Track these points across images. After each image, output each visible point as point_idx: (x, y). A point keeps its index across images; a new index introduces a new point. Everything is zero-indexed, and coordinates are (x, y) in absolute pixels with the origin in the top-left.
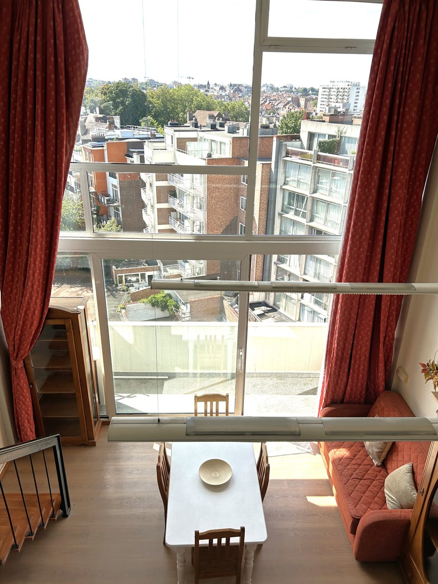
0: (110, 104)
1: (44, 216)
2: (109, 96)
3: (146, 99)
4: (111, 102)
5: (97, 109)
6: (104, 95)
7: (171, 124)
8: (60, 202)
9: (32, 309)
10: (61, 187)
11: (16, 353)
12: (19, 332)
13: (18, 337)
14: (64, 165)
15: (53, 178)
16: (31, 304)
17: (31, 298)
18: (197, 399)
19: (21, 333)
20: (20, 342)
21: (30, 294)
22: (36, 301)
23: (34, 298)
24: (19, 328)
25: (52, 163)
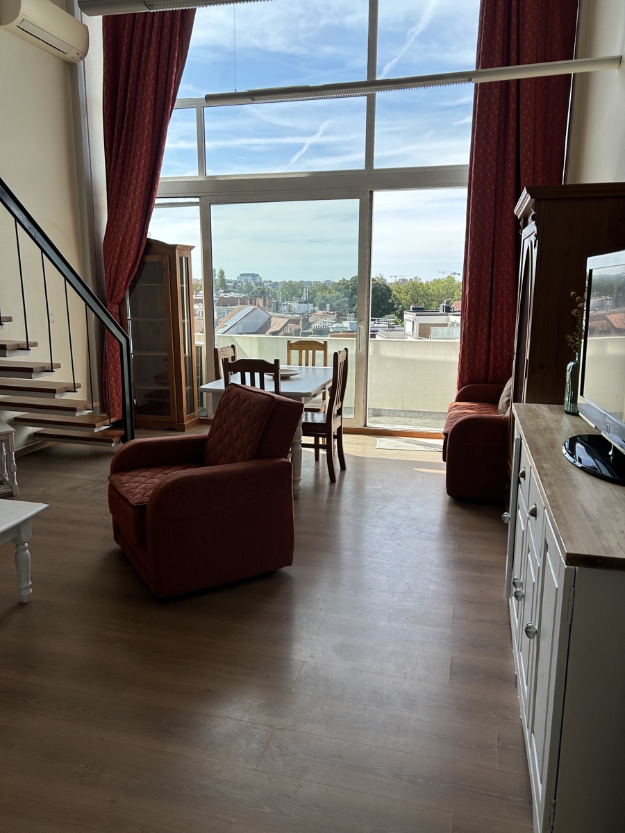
0: (345, 301)
2: (345, 292)
3: (390, 295)
4: (347, 299)
5: (328, 305)
6: (339, 291)
7: (414, 309)
8: (167, 115)
9: (130, 235)
10: (169, 99)
11: (111, 290)
12: (116, 262)
13: (113, 268)
14: (174, 77)
15: (163, 92)
16: (130, 228)
17: (130, 220)
18: (290, 346)
19: (118, 263)
20: (116, 276)
21: (130, 215)
22: (134, 226)
23: (133, 221)
24: (116, 255)
25: (164, 76)
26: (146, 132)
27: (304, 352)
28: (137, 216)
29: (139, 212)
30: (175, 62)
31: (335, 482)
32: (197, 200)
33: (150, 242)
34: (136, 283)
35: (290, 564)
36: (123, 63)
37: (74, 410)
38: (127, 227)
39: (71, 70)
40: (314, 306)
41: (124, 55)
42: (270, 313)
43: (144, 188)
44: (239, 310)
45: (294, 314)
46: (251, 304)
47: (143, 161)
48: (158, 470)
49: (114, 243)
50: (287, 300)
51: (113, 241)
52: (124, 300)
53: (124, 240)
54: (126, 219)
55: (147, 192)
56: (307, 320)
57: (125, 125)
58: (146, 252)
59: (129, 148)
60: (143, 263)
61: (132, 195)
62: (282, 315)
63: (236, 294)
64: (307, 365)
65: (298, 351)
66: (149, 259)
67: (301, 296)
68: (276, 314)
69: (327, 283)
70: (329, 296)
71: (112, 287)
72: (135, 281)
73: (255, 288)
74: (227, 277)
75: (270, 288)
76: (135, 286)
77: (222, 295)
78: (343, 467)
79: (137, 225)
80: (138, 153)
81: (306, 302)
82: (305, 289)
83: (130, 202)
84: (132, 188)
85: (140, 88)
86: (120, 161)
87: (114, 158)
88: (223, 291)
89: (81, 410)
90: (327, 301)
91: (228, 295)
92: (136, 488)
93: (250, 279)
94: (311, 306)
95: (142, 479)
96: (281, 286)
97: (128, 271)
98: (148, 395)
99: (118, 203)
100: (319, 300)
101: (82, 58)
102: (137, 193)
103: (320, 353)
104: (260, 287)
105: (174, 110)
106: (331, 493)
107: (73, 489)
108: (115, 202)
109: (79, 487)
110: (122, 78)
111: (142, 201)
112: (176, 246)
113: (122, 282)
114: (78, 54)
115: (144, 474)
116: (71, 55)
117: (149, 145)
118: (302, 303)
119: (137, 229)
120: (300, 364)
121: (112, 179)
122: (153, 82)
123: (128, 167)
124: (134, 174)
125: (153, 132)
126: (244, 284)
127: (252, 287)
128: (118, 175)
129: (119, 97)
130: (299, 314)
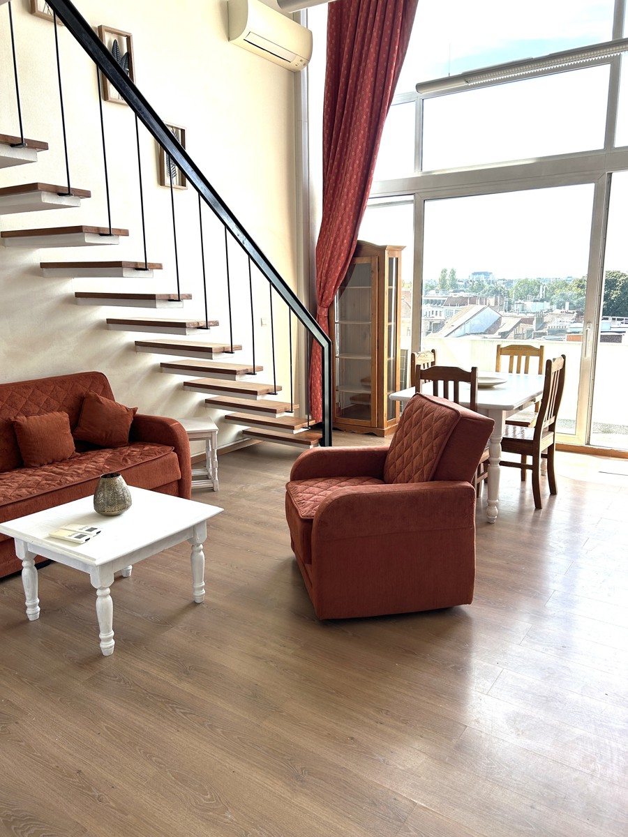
1: (367, 129)
5: (567, 304)
6: (581, 288)
8: (384, 112)
9: (341, 237)
10: (386, 96)
11: (321, 293)
12: (327, 265)
13: (324, 271)
14: (393, 72)
15: (381, 88)
16: (342, 230)
17: (342, 222)
18: (500, 351)
19: (329, 266)
20: (326, 279)
21: (342, 217)
22: (346, 228)
23: (345, 223)
24: (327, 259)
25: (383, 72)
26: (362, 132)
27: (516, 358)
28: (349, 218)
29: (351, 213)
30: (395, 56)
31: (541, 508)
32: (412, 197)
33: (360, 245)
34: (346, 285)
35: (468, 601)
36: (344, 64)
37: (274, 411)
38: (339, 230)
39: (294, 79)
40: (552, 304)
41: (346, 56)
42: (501, 312)
43: (357, 188)
44: (468, 310)
45: (528, 313)
46: (481, 303)
47: (357, 162)
48: (334, 481)
49: (326, 247)
50: (522, 299)
51: (326, 244)
52: (333, 303)
53: (335, 243)
54: (338, 222)
55: (360, 193)
56: (542, 319)
57: (343, 127)
58: (356, 255)
59: (345, 150)
60: (352, 265)
61: (345, 197)
62: (514, 314)
63: (466, 293)
64: (518, 372)
65: (509, 357)
66: (359, 261)
67: (536, 294)
68: (508, 314)
69: (569, 279)
70: (569, 293)
71: (322, 290)
72: (345, 283)
73: (487, 287)
74: (458, 276)
75: (504, 286)
76: (344, 289)
77: (450, 295)
78: (553, 491)
79: (348, 227)
80: (353, 153)
81: (542, 301)
82: (541, 287)
83: (343, 204)
84: (346, 190)
85: (359, 88)
86: (336, 163)
87: (331, 161)
88: (452, 290)
89: (281, 412)
90: (566, 299)
91: (459, 295)
92: (308, 499)
93: (482, 277)
94: (547, 305)
95: (316, 490)
96: (514, 284)
97: (337, 275)
98: (353, 398)
99: (332, 206)
100: (556, 297)
101: (306, 64)
102: (350, 195)
103: (534, 361)
104: (492, 285)
105: (391, 107)
106: (535, 521)
107: (268, 489)
108: (329, 206)
109: (273, 487)
110: (342, 80)
111: (354, 203)
112: (386, 246)
113: (331, 286)
114: (301, 61)
115: (319, 484)
116: (295, 63)
117: (365, 144)
118: (537, 301)
119: (349, 231)
120: (511, 371)
121: (327, 182)
122: (372, 79)
123: (343, 169)
124: (348, 175)
125: (369, 131)
126: (476, 282)
127: (484, 286)
128: (334, 177)
129: (339, 99)
130: (533, 313)
